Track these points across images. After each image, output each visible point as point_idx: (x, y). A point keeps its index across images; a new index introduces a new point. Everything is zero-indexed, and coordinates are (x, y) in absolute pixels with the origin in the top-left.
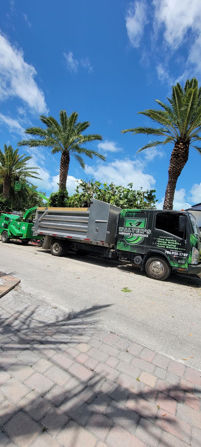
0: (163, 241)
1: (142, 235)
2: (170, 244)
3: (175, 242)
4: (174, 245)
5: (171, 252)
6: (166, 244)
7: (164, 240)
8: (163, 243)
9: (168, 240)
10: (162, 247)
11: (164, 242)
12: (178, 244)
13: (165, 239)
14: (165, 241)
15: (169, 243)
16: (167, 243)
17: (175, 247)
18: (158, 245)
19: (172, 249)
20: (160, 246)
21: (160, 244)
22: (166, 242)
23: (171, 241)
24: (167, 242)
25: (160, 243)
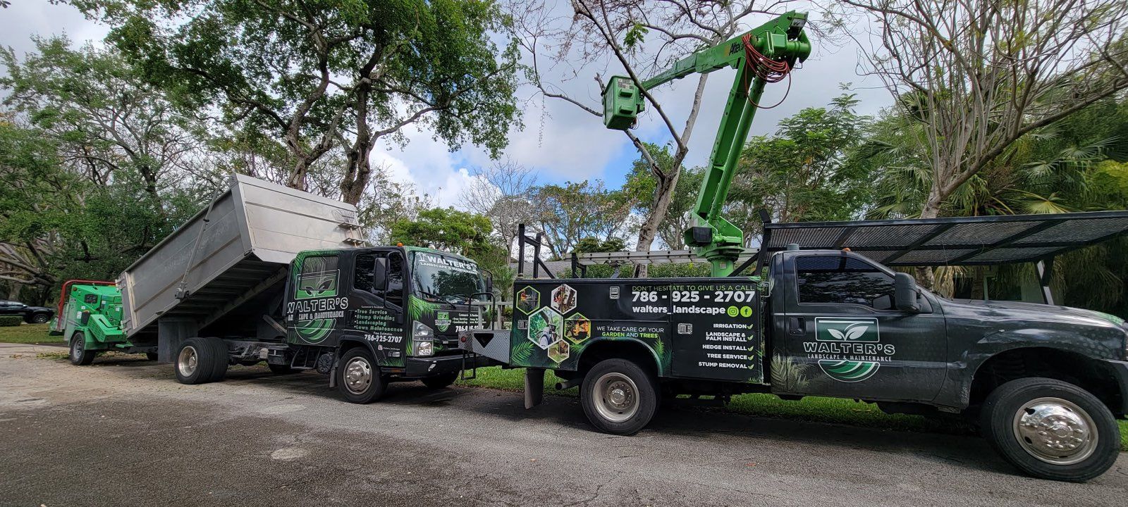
0: (364, 315)
1: (330, 314)
2: (376, 320)
3: (384, 315)
4: (383, 321)
5: (375, 336)
6: (370, 321)
7: (366, 312)
8: (365, 320)
9: (373, 312)
10: (363, 328)
11: (366, 317)
12: (390, 318)
13: (368, 310)
14: (368, 314)
15: (375, 317)
16: (372, 320)
17: (385, 325)
18: (356, 324)
19: (377, 331)
20: (360, 328)
21: (360, 322)
22: (370, 317)
23: (379, 312)
24: (372, 315)
25: (359, 320)
